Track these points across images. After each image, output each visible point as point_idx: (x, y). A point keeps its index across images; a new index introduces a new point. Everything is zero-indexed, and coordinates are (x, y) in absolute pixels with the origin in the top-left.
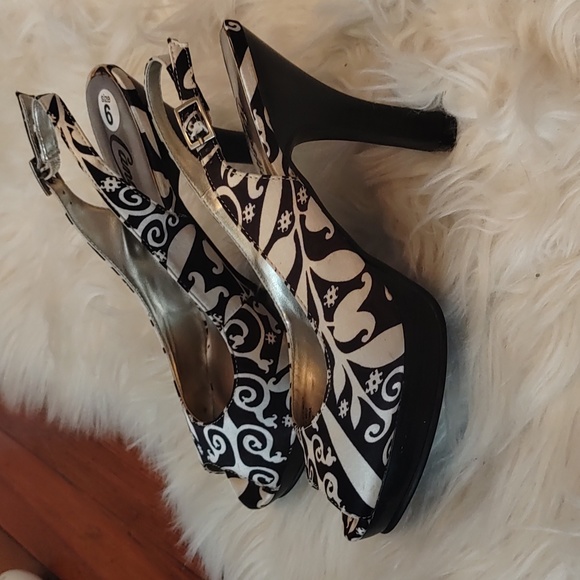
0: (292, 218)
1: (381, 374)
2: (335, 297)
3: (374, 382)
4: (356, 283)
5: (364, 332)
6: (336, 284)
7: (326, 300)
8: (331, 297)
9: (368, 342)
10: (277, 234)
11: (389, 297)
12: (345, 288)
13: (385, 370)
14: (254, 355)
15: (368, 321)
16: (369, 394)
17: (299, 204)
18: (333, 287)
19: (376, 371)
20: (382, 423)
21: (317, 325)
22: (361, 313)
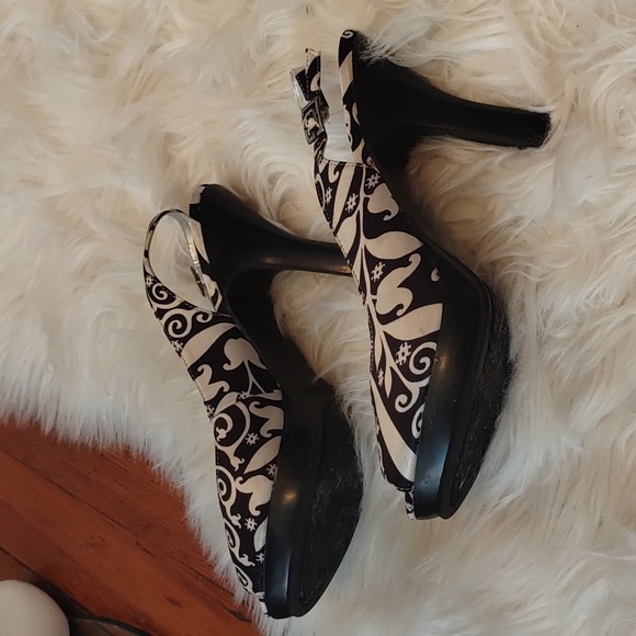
0: (357, 200)
1: (410, 347)
2: (381, 273)
3: (403, 354)
5: (400, 306)
6: (383, 261)
7: (373, 275)
8: (378, 272)
9: (402, 316)
10: (346, 214)
11: (434, 277)
12: (390, 265)
13: (414, 343)
14: (230, 451)
15: (406, 297)
16: (398, 365)
17: (366, 188)
18: (380, 263)
19: (406, 344)
20: (409, 395)
21: (365, 298)
22: (401, 289)
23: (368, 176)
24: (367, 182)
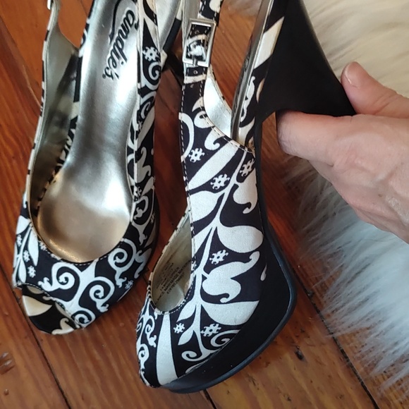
0: (227, 183)
1: (220, 328)
2: (221, 259)
3: (211, 330)
4: (244, 258)
5: (226, 296)
6: (228, 250)
7: (213, 257)
8: (218, 257)
9: (224, 303)
11: (263, 278)
12: (233, 257)
13: (224, 328)
14: (141, 228)
15: (235, 289)
16: (202, 335)
17: (239, 174)
18: (224, 251)
19: (217, 325)
20: (199, 354)
21: (195, 268)
22: (233, 281)
23: (245, 162)
24: (242, 168)
